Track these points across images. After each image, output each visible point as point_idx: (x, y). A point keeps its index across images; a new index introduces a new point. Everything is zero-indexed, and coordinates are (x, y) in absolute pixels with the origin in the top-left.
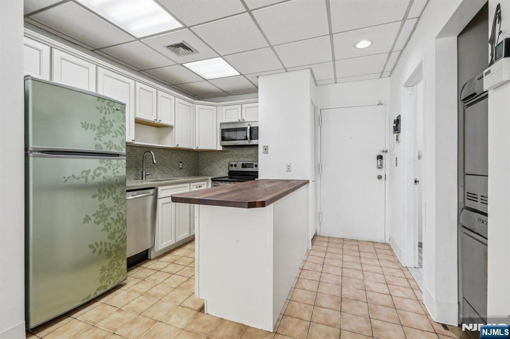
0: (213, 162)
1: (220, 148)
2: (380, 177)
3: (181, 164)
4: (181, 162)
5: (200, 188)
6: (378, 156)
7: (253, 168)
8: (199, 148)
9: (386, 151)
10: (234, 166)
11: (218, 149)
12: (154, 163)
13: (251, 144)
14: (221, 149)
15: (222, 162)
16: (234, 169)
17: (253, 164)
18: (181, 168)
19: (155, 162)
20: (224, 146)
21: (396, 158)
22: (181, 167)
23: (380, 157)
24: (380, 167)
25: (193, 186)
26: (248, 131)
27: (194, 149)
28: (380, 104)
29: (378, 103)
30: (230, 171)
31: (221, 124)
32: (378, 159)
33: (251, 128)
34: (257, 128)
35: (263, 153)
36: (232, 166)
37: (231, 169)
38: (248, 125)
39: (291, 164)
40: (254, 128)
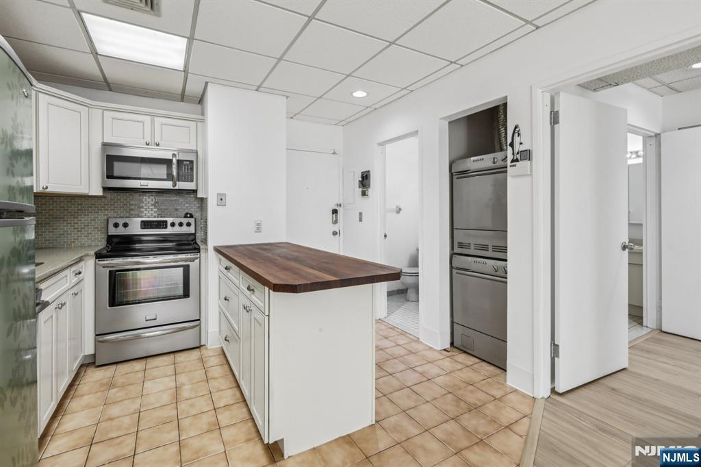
1: (98, 192)
2: (335, 233)
6: (333, 211)
7: (166, 228)
8: (49, 190)
9: (340, 205)
10: (121, 226)
13: (176, 188)
16: (121, 231)
17: (166, 222)
21: (361, 214)
23: (335, 212)
24: (335, 222)
25: (73, 273)
26: (174, 166)
27: (35, 191)
28: (334, 153)
29: (333, 151)
30: (110, 236)
31: (105, 145)
32: (333, 214)
33: (178, 161)
34: (191, 162)
35: (218, 205)
36: (116, 225)
37: (113, 231)
38: (174, 155)
39: (261, 221)
40: (185, 163)
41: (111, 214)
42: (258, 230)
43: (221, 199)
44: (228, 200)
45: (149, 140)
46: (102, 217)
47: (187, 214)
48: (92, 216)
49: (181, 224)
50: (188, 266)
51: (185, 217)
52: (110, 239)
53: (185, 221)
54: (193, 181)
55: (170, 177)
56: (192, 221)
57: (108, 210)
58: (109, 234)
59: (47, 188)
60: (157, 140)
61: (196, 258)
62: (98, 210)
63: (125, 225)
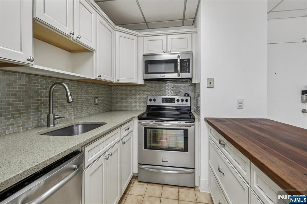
0: (128, 96)
1: (141, 82)
3: (97, 100)
4: (97, 98)
5: (128, 131)
7: (174, 102)
8: (120, 81)
10: (153, 101)
11: (138, 83)
12: (68, 101)
13: (180, 77)
14: (143, 83)
15: (138, 97)
16: (153, 103)
17: (174, 99)
18: (97, 104)
19: (71, 100)
20: (146, 80)
22: (97, 102)
25: (123, 129)
26: (179, 64)
27: (114, 82)
28: (304, 41)
30: (148, 106)
31: (144, 55)
32: (303, 94)
33: (181, 60)
34: (189, 60)
35: (207, 87)
36: (151, 100)
37: (149, 103)
38: (179, 56)
39: (243, 100)
40: (185, 60)
41: (149, 94)
42: (240, 107)
43: (210, 83)
44: (216, 84)
45: (165, 50)
46: (145, 95)
47: (185, 94)
48: (141, 95)
49: (182, 100)
50: (187, 130)
51: (185, 96)
52: (148, 107)
53: (185, 98)
54: (190, 73)
55: (176, 71)
56: (189, 98)
57: (147, 92)
58: (148, 105)
59: (119, 80)
60: (169, 49)
61: (193, 125)
62: (144, 92)
63: (155, 100)
